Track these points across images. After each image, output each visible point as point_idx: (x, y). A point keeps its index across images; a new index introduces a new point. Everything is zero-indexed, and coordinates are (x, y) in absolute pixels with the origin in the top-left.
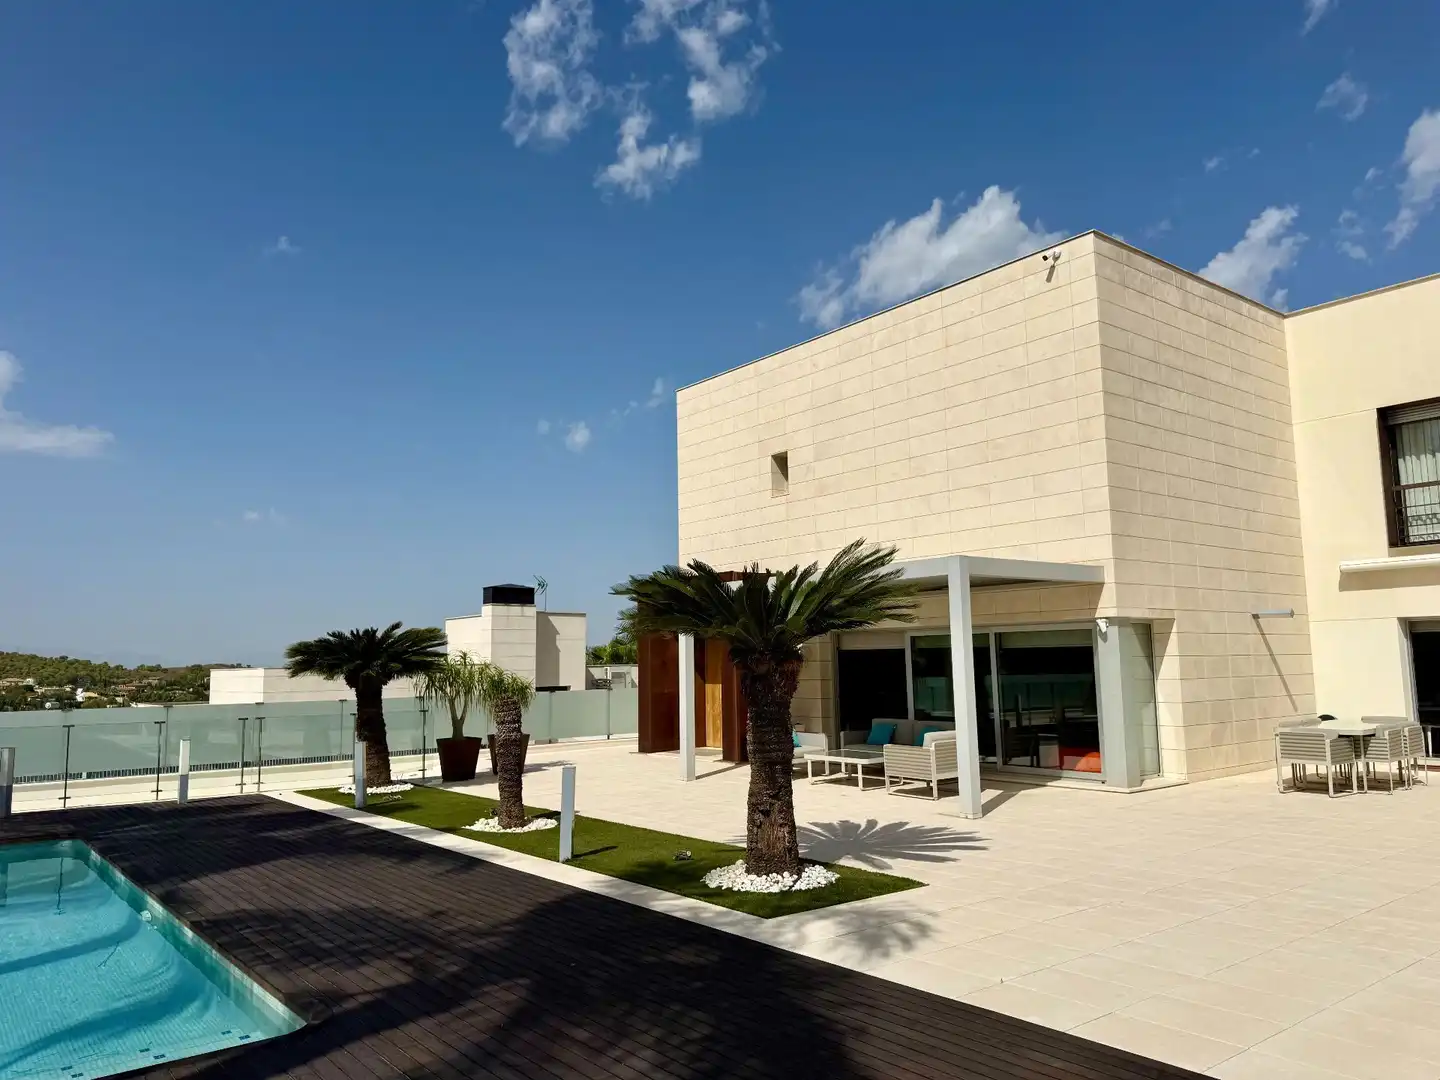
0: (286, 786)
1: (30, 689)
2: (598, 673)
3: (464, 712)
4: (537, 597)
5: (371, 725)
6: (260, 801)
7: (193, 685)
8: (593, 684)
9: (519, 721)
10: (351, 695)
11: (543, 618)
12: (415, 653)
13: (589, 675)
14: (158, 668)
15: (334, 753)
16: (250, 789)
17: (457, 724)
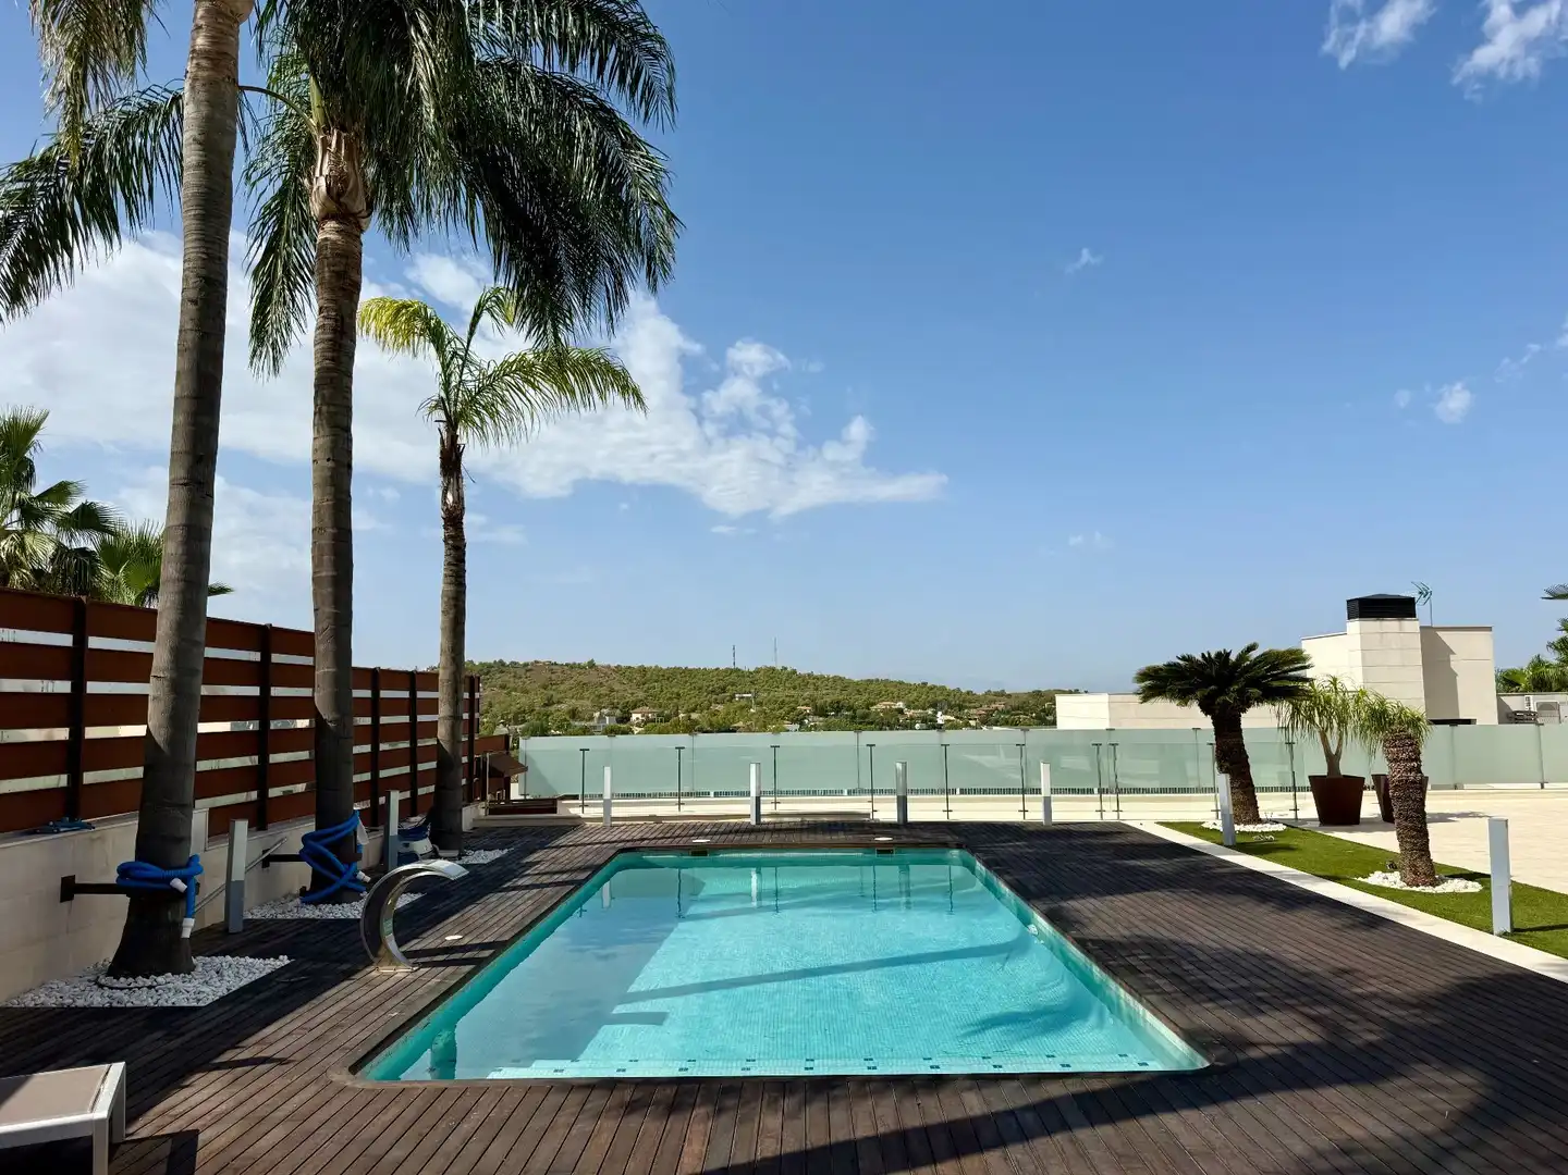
0: (1147, 816)
1: (901, 711)
2: (1515, 703)
3: (1340, 745)
4: (1418, 608)
5: (1232, 756)
6: (1120, 830)
7: (1037, 710)
8: (1510, 717)
9: (1417, 759)
10: (1207, 723)
11: (1428, 632)
12: (1276, 678)
13: (1501, 706)
14: (1002, 694)
15: (1192, 785)
16: (1110, 817)
17: (1333, 760)
